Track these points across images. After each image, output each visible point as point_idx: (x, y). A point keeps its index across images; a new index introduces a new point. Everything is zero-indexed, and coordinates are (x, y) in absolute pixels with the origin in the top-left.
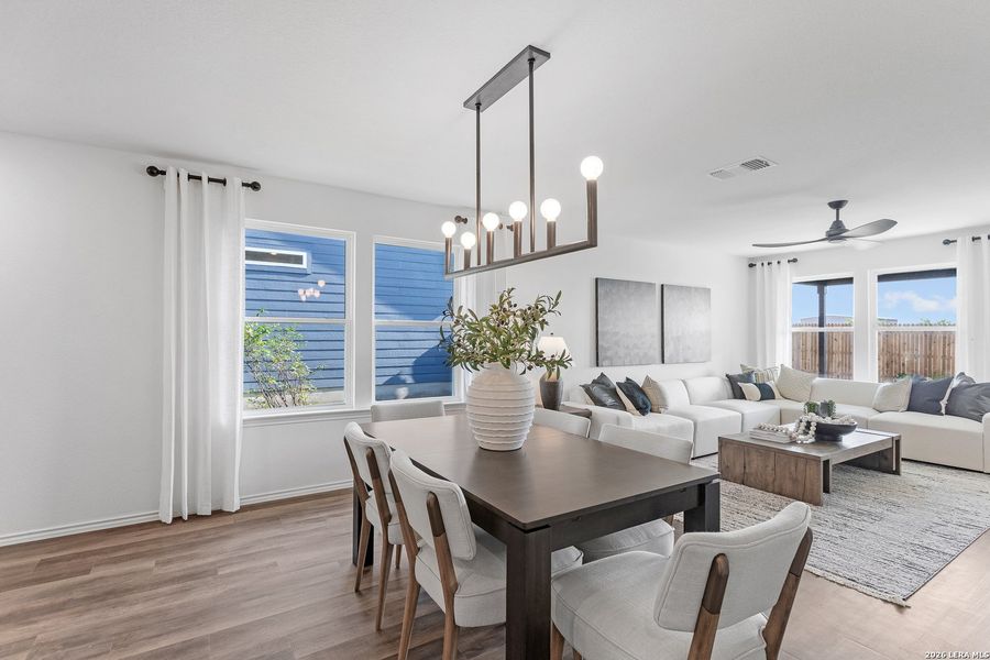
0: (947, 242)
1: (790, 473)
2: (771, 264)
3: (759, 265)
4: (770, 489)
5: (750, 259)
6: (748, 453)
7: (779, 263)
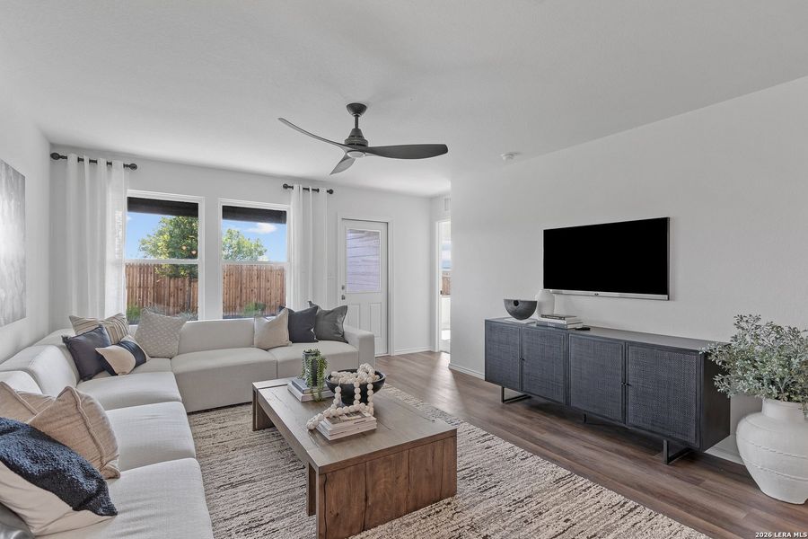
0: (286, 187)
1: (427, 469)
2: (96, 162)
3: (73, 158)
4: (403, 510)
5: (52, 145)
6: (372, 470)
7: (109, 164)
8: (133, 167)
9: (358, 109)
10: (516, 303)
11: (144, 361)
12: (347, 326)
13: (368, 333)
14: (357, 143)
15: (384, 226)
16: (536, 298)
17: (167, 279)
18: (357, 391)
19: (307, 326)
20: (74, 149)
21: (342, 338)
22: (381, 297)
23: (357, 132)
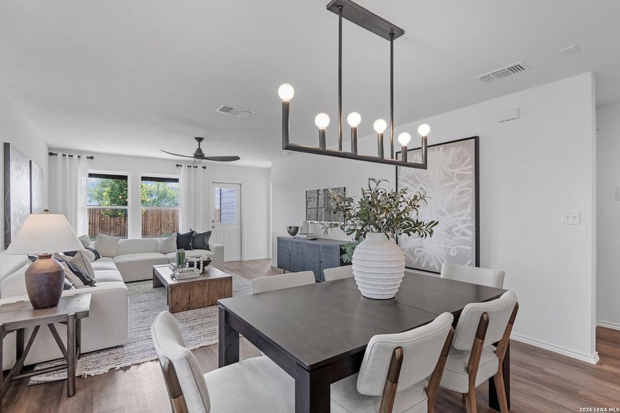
0: (178, 165)
1: (218, 291)
2: (72, 156)
3: (60, 155)
4: (206, 305)
5: (50, 148)
6: (192, 288)
7: (79, 157)
8: (92, 158)
9: (200, 140)
10: (290, 228)
11: (99, 258)
12: (212, 242)
13: (220, 245)
14: (199, 155)
15: (238, 186)
16: (300, 225)
17: (109, 218)
18: (196, 264)
19: (188, 241)
20: (61, 150)
21: (207, 248)
22: (238, 227)
23: (199, 150)
